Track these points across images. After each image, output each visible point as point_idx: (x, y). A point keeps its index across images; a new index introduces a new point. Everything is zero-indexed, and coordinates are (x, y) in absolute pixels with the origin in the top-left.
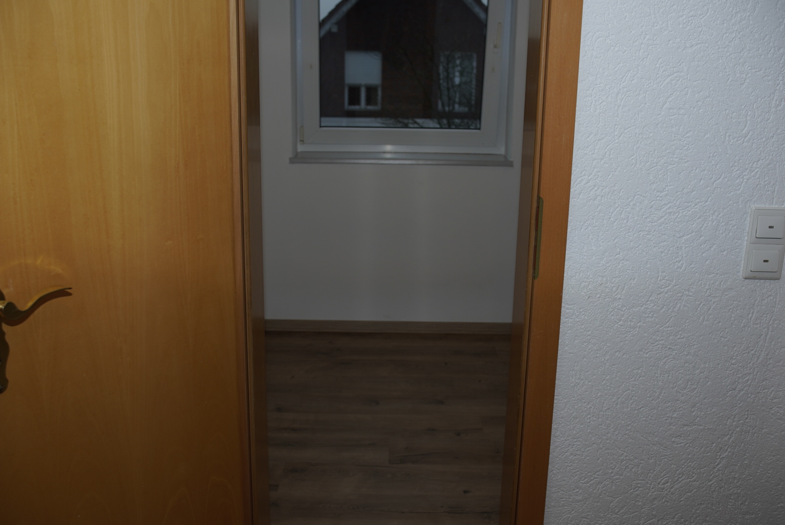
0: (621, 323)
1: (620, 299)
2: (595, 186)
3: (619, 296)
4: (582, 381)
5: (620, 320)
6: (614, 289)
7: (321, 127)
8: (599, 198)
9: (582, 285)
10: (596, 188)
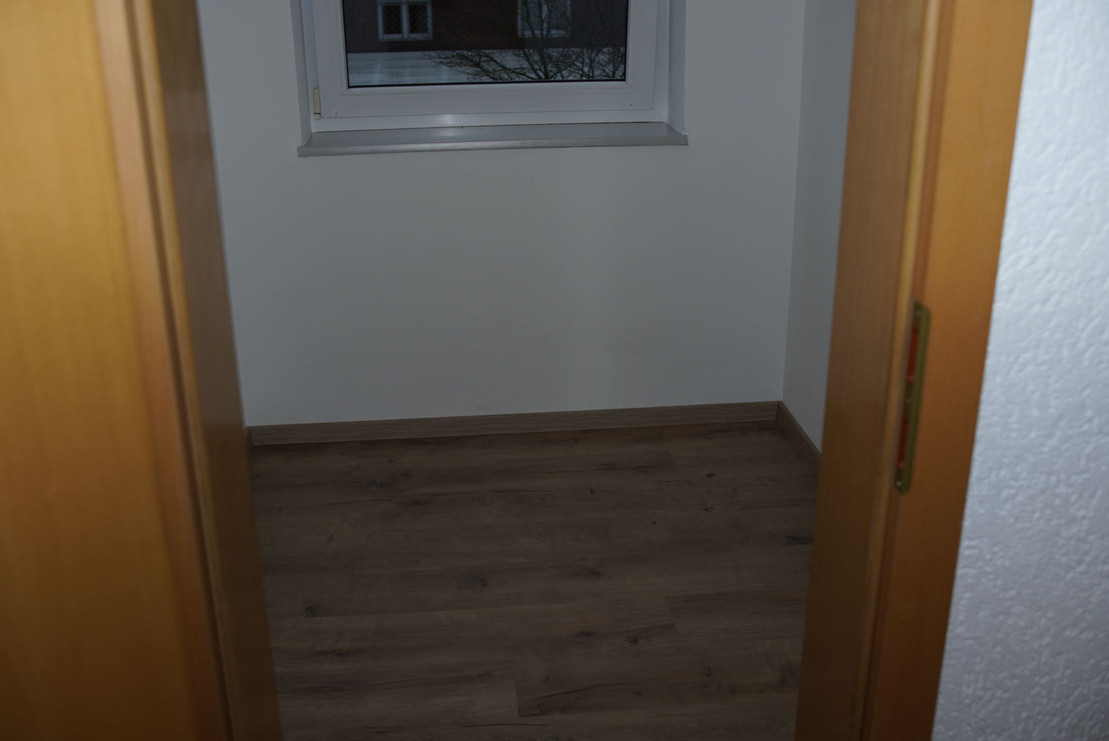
0: (1082, 568)
1: (1084, 517)
2: (1048, 270)
3: (1081, 513)
4: (989, 693)
5: (1080, 563)
6: (1073, 498)
7: (349, 87)
8: (1055, 298)
9: (1004, 495)
10: (1050, 276)
